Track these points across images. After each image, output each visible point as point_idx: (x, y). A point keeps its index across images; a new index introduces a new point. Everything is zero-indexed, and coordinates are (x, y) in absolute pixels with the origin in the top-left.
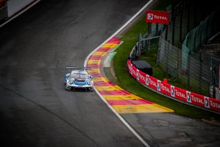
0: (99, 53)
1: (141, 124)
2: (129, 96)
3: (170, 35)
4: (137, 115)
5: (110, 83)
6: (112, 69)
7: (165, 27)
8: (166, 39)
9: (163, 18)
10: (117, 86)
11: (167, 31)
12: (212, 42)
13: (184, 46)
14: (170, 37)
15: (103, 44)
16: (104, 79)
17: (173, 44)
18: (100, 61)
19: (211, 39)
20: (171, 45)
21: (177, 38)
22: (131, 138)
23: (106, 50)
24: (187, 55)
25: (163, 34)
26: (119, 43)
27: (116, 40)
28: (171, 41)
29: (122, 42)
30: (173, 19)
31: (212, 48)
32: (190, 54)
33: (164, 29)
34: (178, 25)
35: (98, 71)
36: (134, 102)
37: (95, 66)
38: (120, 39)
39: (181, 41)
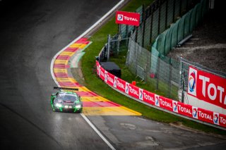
0: (67, 53)
1: (108, 126)
2: (96, 97)
3: (140, 37)
4: (105, 117)
5: (77, 84)
6: (80, 70)
7: (135, 28)
8: (136, 41)
9: (133, 19)
10: (84, 87)
11: (137, 33)
12: (182, 45)
13: (154, 49)
14: (140, 39)
15: (71, 44)
16: (71, 80)
17: (143, 46)
18: (67, 61)
19: (181, 43)
20: (140, 47)
21: (147, 40)
22: (97, 141)
23: (74, 50)
24: (157, 58)
25: (133, 36)
26: (87, 43)
27: (84, 40)
28: (141, 43)
29: (91, 43)
30: (144, 21)
31: (182, 52)
32: (159, 57)
33: (134, 31)
34: (148, 28)
35: (65, 71)
36: (101, 104)
37: (63, 66)
38: (89, 40)
39: (151, 43)
